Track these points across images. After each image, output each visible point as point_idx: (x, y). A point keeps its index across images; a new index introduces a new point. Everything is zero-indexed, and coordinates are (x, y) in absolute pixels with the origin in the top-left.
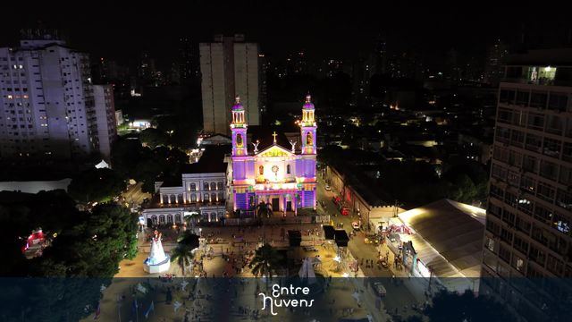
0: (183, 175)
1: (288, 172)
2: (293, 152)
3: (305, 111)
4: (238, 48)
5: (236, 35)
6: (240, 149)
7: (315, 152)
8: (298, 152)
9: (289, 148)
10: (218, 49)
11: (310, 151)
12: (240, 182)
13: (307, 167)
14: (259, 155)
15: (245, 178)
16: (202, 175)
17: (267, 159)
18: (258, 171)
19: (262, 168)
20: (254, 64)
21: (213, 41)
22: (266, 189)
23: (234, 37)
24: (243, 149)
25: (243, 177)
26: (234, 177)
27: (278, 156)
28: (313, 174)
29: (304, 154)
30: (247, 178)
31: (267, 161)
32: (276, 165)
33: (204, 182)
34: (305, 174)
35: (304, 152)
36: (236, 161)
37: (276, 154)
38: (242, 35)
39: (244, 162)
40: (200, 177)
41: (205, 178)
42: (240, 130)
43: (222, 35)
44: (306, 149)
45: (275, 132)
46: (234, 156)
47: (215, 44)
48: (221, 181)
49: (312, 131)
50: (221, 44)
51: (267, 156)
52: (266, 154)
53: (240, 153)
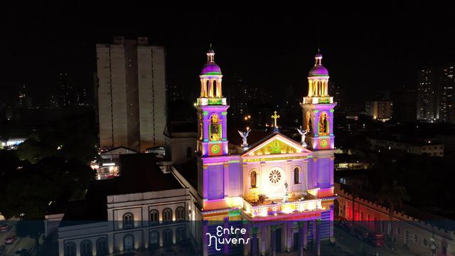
0: (110, 199)
1: (296, 182)
3: (312, 80)
4: (142, 51)
5: (139, 38)
6: (216, 142)
7: (333, 147)
8: (310, 148)
10: (118, 52)
11: (324, 144)
12: (216, 204)
13: (321, 171)
15: (223, 197)
16: (148, 195)
18: (248, 180)
19: (254, 175)
21: (113, 43)
22: (271, 213)
23: (137, 39)
24: (220, 142)
25: (219, 193)
26: (205, 194)
27: (280, 153)
28: (329, 183)
29: (317, 150)
30: (227, 196)
31: (264, 163)
32: (277, 169)
33: (151, 208)
34: (318, 184)
35: (317, 146)
36: (209, 164)
37: (277, 150)
38: (146, 38)
39: (223, 167)
40: (143, 200)
41: (152, 201)
42: (217, 108)
43: (123, 38)
44: (319, 141)
45: (276, 112)
46: (206, 156)
47: (115, 46)
48: (183, 205)
49: (327, 111)
50: (122, 46)
51: (264, 154)
52: (262, 150)
53: (215, 150)
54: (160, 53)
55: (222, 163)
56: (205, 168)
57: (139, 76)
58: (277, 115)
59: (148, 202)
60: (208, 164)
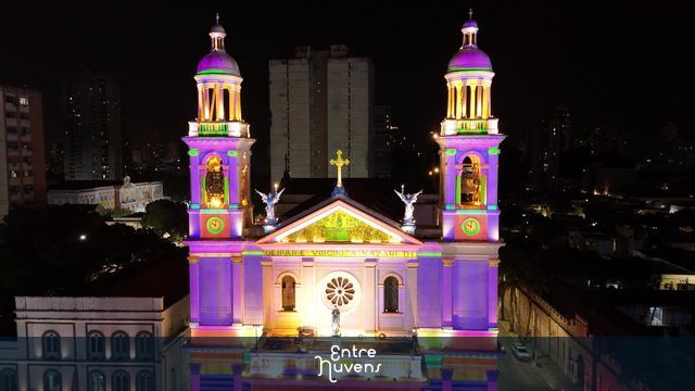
1: (391, 308)
2: (409, 228)
3: (455, 81)
4: (337, 68)
5: (333, 47)
6: (214, 211)
7: (495, 235)
8: (427, 231)
9: (394, 214)
10: (300, 69)
11: (472, 228)
13: (463, 290)
14: (282, 236)
15: (230, 322)
16: (85, 301)
17: (309, 251)
18: (276, 297)
19: (289, 286)
20: (362, 94)
21: (293, 57)
23: (329, 49)
24: (225, 212)
25: (223, 315)
26: (194, 314)
27: (349, 243)
28: (486, 319)
29: (449, 240)
30: (239, 322)
31: (311, 260)
32: (344, 276)
33: (90, 328)
34: (455, 318)
35: (453, 232)
36: (201, 255)
37: (342, 236)
38: (344, 46)
39: (229, 263)
40: (74, 310)
41: (93, 315)
42: (215, 143)
43: (309, 48)
44: (457, 222)
45: (339, 153)
46: (196, 238)
47: (296, 61)
48: (149, 329)
49: (483, 152)
50: (304, 61)
51: (310, 242)
52: (306, 232)
53: (214, 227)
54: (361, 69)
55: (228, 255)
56: (192, 261)
57: (330, 106)
58: (343, 158)
59: (85, 315)
60: (198, 254)
